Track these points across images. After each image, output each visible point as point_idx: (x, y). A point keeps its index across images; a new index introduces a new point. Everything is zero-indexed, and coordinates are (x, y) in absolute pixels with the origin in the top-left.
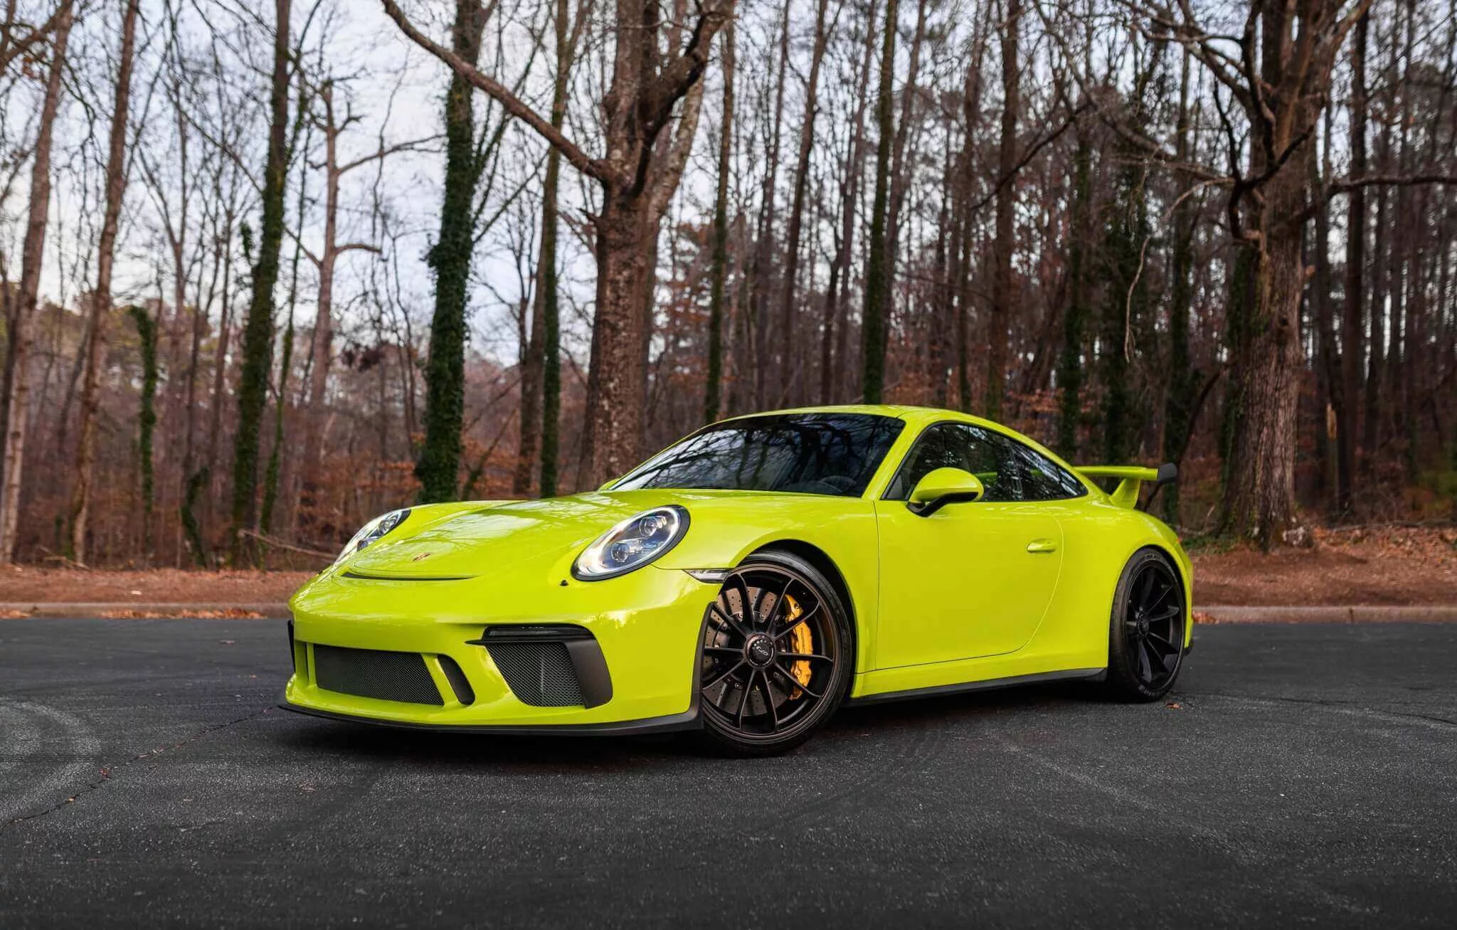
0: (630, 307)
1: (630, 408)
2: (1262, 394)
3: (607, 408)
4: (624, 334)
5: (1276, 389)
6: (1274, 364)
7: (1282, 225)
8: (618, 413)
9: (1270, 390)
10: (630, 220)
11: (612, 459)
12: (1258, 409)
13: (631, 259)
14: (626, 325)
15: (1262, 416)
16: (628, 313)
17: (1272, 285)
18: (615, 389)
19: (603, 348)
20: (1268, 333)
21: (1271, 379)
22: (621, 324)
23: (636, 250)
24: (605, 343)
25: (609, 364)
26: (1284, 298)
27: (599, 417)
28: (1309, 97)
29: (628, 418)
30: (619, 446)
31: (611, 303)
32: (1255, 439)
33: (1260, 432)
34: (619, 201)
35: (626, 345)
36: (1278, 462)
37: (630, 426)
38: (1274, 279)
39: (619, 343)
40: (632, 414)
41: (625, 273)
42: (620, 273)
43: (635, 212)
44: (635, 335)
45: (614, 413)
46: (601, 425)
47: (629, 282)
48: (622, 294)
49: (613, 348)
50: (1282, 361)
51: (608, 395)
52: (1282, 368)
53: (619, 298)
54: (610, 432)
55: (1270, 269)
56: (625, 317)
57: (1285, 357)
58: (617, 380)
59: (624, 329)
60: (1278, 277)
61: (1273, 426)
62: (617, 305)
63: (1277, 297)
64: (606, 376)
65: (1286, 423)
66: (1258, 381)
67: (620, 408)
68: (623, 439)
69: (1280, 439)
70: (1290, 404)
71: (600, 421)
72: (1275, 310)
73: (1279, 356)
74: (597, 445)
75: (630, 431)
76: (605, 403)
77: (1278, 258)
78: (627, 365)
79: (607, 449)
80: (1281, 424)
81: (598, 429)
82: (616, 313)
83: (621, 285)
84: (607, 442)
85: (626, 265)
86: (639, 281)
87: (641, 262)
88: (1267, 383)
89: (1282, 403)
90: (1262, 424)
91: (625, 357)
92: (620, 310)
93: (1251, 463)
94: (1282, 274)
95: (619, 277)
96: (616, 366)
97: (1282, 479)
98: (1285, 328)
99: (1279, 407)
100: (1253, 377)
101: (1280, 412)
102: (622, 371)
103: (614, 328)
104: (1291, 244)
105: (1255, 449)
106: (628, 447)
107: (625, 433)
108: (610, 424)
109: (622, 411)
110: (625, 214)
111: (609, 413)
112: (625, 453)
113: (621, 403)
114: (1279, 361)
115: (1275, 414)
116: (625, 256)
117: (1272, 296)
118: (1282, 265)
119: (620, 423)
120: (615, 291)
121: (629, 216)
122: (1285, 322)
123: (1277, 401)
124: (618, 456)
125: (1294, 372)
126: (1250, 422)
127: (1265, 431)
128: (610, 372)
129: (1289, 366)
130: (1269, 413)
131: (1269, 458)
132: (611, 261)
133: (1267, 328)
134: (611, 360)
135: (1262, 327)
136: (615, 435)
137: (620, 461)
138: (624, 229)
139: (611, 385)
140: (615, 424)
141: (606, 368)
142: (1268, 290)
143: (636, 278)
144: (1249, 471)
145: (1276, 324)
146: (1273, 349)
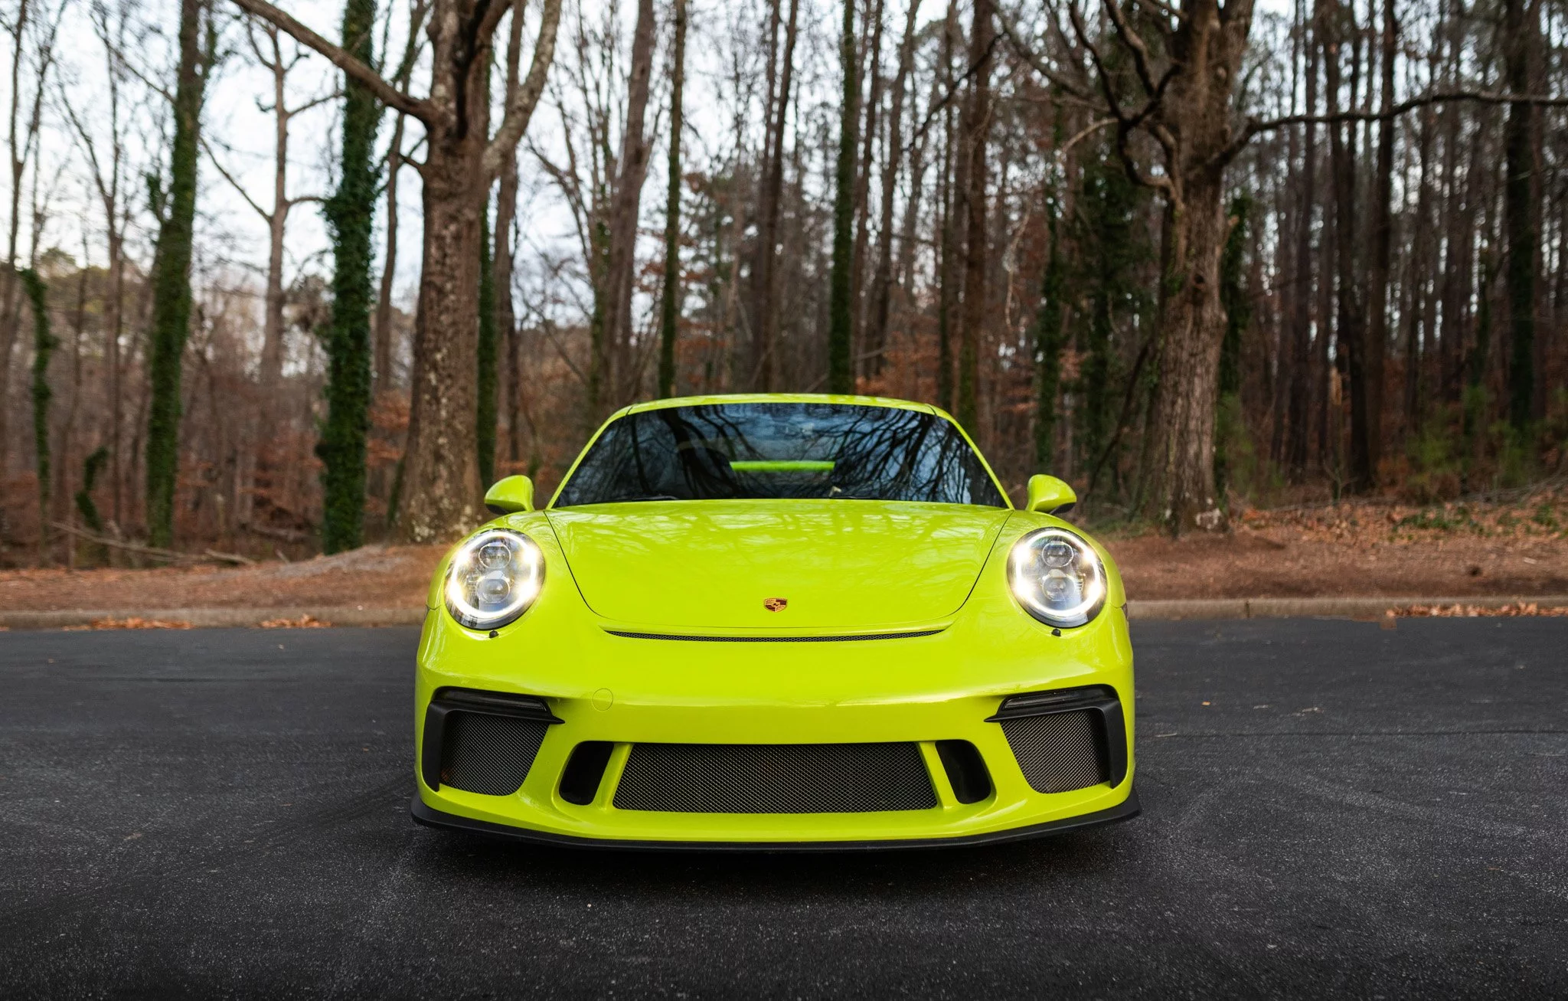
0: (458, 266)
1: (462, 382)
2: (1176, 361)
3: (434, 382)
4: (452, 297)
5: (1192, 355)
6: (1190, 326)
7: (1199, 170)
8: (447, 388)
9: (1185, 356)
10: (457, 167)
11: (442, 441)
12: (1172, 378)
13: (459, 211)
14: (454, 287)
15: (1176, 385)
16: (457, 273)
17: (1188, 238)
18: (443, 359)
19: (428, 314)
20: (1183, 293)
21: (1187, 343)
22: (449, 286)
23: (464, 201)
24: (431, 308)
25: (435, 332)
26: (1201, 252)
27: (425, 392)
28: (1231, 24)
29: (460, 393)
30: (449, 425)
31: (437, 262)
32: (1168, 410)
33: (1174, 403)
34: (445, 143)
35: (455, 310)
36: (1194, 437)
37: (462, 402)
38: (1189, 230)
39: (447, 309)
40: (464, 389)
41: (453, 228)
42: (446, 227)
43: (462, 157)
44: (465, 298)
45: (442, 388)
46: (429, 403)
47: (457, 237)
48: (449, 251)
49: (441, 313)
50: (1198, 323)
51: (435, 367)
52: (1199, 332)
53: (445, 256)
54: (439, 410)
55: (1186, 220)
56: (452, 278)
57: (1201, 318)
58: (445, 351)
59: (452, 292)
60: (1195, 229)
61: (1187, 396)
62: (443, 264)
63: (1193, 251)
64: (432, 345)
65: (1203, 393)
66: (1173, 346)
67: (448, 382)
68: (453, 417)
69: (1196, 411)
70: (1207, 372)
71: (427, 397)
72: (1191, 265)
73: (1194, 318)
74: (423, 424)
75: (463, 408)
76: (432, 377)
77: (1194, 208)
78: (457, 333)
79: (435, 429)
80: (1197, 393)
81: (424, 406)
82: (442, 273)
83: (448, 240)
84: (434, 421)
85: (453, 218)
86: (469, 237)
87: (470, 215)
88: (1182, 348)
89: (1199, 371)
90: (1177, 394)
91: (454, 324)
92: (447, 270)
93: (1165, 438)
94: (1199, 224)
95: (445, 232)
96: (444, 334)
97: (1198, 455)
98: (1202, 286)
99: (1195, 374)
100: (1167, 342)
101: (1197, 380)
102: (451, 340)
103: (441, 291)
104: (1210, 190)
105: (1169, 422)
106: (459, 427)
107: (455, 411)
108: (438, 401)
109: (452, 386)
110: (450, 159)
111: (436, 389)
112: (456, 433)
113: (450, 376)
114: (1195, 324)
115: (1190, 382)
116: (451, 208)
117: (1188, 249)
118: (1199, 215)
119: (449, 399)
120: (441, 248)
121: (455, 162)
122: (1200, 280)
123: (1193, 367)
124: (447, 436)
125: (1212, 335)
126: (1164, 392)
127: (1180, 401)
128: (437, 341)
129: (1207, 329)
130: (1184, 381)
131: (1184, 433)
132: (436, 214)
133: (1182, 286)
134: (438, 327)
135: (1176, 285)
136: (444, 413)
137: (451, 443)
138: (449, 177)
139: (439, 356)
140: (444, 401)
141: (432, 336)
142: (1183, 243)
143: (465, 233)
144: (1163, 447)
145: (1191, 282)
146: (1189, 309)
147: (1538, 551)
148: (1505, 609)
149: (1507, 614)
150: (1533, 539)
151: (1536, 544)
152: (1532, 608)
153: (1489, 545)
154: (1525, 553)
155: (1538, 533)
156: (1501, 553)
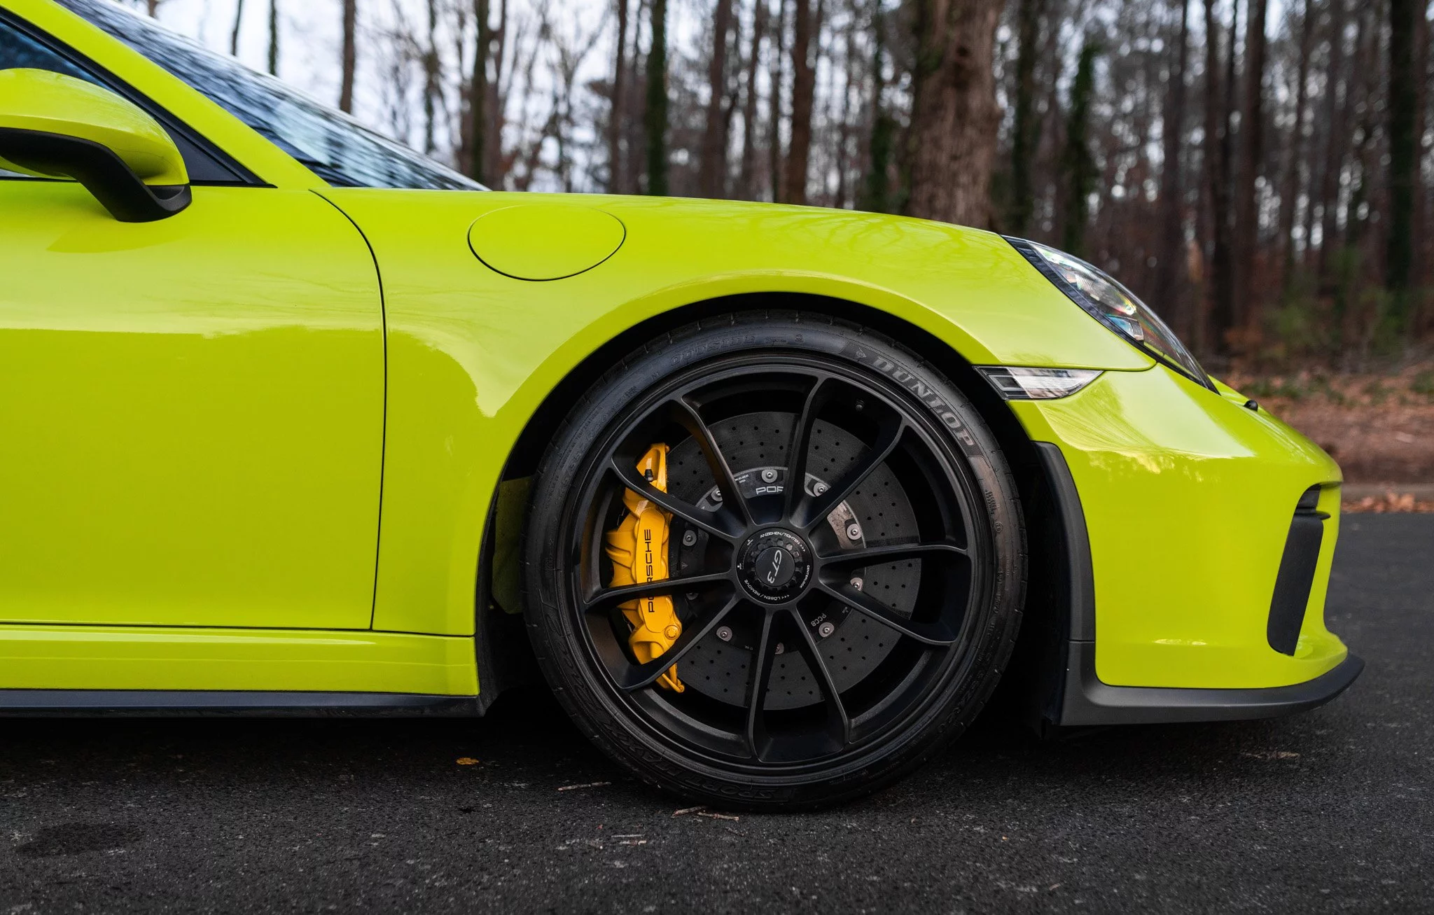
2: (934, 167)
5: (954, 158)
6: (951, 117)
9: (943, 159)
12: (926, 189)
20: (942, 73)
21: (947, 142)
50: (962, 114)
52: (963, 125)
57: (967, 108)
63: (957, 14)
66: (929, 146)
70: (975, 181)
72: (954, 34)
73: (958, 107)
88: (941, 148)
89: (963, 179)
98: (967, 62)
99: (958, 184)
100: (921, 142)
101: (960, 194)
114: (958, 115)
115: (951, 195)
117: (950, 12)
122: (963, 52)
123: (955, 175)
129: (973, 122)
130: (941, 193)
133: (940, 62)
135: (933, 62)
145: (952, 56)
146: (950, 96)
147: (1416, 426)
148: (1367, 502)
149: (1371, 510)
150: (1409, 412)
151: (1413, 418)
152: (1407, 502)
153: (1350, 417)
154: (1397, 428)
155: (1416, 404)
156: (1365, 427)
